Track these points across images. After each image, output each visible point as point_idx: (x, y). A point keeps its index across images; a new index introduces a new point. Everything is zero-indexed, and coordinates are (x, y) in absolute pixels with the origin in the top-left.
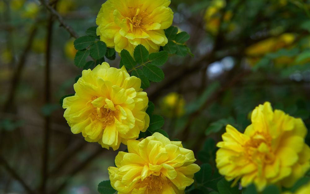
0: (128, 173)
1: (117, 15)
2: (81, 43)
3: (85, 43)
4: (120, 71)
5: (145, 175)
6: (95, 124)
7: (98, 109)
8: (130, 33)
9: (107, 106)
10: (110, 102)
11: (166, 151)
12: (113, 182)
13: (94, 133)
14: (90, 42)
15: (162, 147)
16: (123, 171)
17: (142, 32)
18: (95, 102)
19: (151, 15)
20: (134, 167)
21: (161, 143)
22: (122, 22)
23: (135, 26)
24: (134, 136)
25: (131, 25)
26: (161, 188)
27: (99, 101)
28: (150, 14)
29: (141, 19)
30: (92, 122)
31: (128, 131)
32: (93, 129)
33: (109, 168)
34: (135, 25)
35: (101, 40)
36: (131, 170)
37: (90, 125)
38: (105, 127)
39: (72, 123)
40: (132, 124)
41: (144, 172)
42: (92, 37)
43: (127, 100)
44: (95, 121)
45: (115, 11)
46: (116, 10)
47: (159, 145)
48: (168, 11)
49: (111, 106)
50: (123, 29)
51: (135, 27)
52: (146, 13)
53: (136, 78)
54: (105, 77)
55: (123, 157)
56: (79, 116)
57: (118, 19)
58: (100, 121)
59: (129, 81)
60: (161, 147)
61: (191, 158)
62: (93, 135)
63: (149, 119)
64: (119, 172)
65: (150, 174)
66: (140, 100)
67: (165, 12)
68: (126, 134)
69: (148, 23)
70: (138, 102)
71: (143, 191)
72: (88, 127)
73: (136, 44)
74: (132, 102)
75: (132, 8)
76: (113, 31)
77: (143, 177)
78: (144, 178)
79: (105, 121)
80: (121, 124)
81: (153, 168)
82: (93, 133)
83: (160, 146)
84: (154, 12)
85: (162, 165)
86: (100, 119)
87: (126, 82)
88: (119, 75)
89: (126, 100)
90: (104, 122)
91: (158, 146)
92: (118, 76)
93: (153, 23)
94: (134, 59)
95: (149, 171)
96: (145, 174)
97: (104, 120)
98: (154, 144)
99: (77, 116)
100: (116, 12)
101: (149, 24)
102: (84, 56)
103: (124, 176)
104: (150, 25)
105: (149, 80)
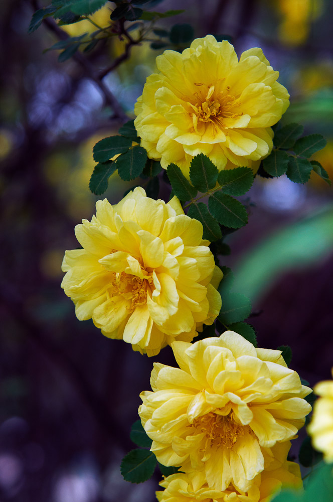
0: (164, 405)
1: (165, 98)
2: (104, 150)
3: (112, 149)
4: (160, 204)
5: (195, 412)
6: (114, 303)
7: (118, 275)
8: (191, 132)
9: (130, 269)
10: (134, 262)
11: (238, 367)
12: (144, 420)
13: (110, 320)
14: (121, 148)
15: (231, 361)
16: (154, 400)
17: (216, 131)
18: (106, 260)
19: (238, 100)
20: (179, 394)
21: (230, 352)
22: (171, 112)
23: (202, 120)
24: (180, 330)
25: (195, 118)
26: (235, 440)
27: (115, 260)
28: (237, 97)
29: (218, 107)
30: (109, 300)
31: (167, 320)
32: (110, 312)
33: (144, 393)
34: (204, 119)
35: (141, 146)
36: (172, 399)
37: (104, 304)
38: (134, 310)
39: (77, 301)
40: (173, 307)
41: (194, 405)
42: (128, 138)
43: (166, 260)
44: (115, 299)
45: (159, 89)
46: (162, 89)
47: (224, 356)
48: (269, 92)
49: (136, 271)
50: (174, 126)
51: (202, 122)
52: (229, 96)
53: (189, 218)
54: (132, 215)
55: (159, 375)
56: (80, 285)
57: (165, 105)
58: (123, 298)
59: (173, 225)
60: (227, 360)
61: (293, 386)
62: (108, 323)
63: (221, 301)
64: (149, 401)
65: (208, 411)
66: (191, 261)
67: (264, 94)
68: (163, 324)
69: (231, 115)
70: (188, 265)
71: (193, 441)
72: (100, 309)
73: (195, 153)
74: (173, 264)
75: (201, 85)
76: (158, 129)
77: (191, 415)
78: (192, 418)
79: (133, 300)
80: (156, 306)
81: (211, 400)
82: (108, 319)
83: (227, 357)
84: (244, 93)
85: (227, 395)
86: (123, 294)
87: (169, 227)
88: (157, 212)
89: (163, 261)
90: (131, 299)
91: (222, 358)
92: (155, 214)
93: (242, 115)
94: (190, 183)
95: (205, 406)
96: (197, 410)
97: (130, 296)
98: (215, 353)
99: (77, 286)
100: (161, 91)
101: (233, 116)
102: (107, 173)
103: (157, 410)
104: (236, 117)
105: (220, 224)
